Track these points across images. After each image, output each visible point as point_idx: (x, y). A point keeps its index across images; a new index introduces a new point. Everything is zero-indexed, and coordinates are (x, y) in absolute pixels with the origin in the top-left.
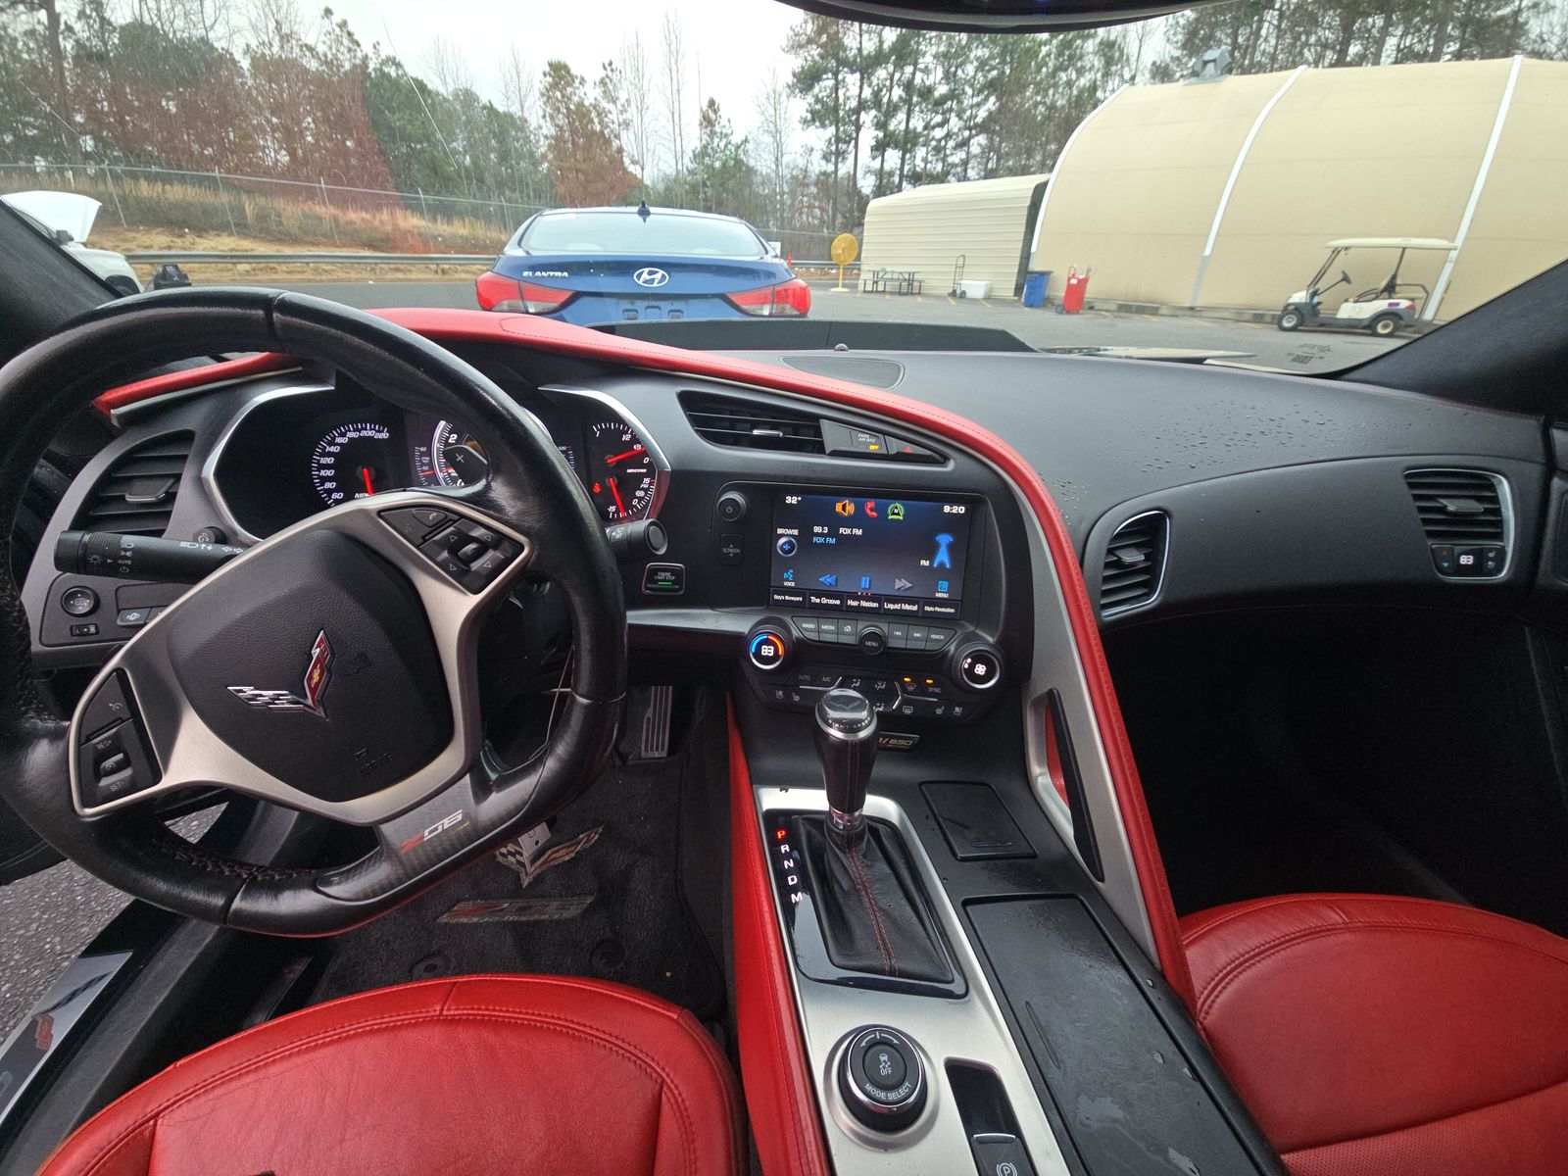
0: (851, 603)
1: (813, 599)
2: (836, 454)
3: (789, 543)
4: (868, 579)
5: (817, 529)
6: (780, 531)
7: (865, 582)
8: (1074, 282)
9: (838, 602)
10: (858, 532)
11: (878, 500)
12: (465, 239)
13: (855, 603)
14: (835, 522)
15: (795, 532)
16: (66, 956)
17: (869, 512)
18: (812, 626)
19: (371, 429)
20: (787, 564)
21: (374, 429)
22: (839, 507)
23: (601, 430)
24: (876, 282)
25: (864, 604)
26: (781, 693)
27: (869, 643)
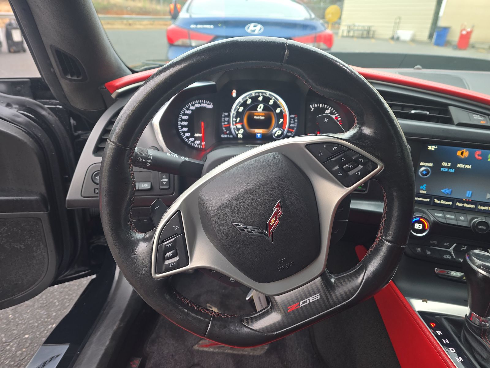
0: (458, 204)
1: (436, 201)
2: (460, 125)
3: (426, 170)
4: (471, 192)
5: (444, 164)
6: (422, 164)
7: (468, 194)
8: (464, 32)
9: (451, 203)
10: (469, 167)
11: (482, 150)
12: (141, 9)
13: (461, 205)
14: (455, 160)
15: (431, 165)
16: (8, 344)
17: (477, 156)
18: (441, 215)
19: (205, 103)
20: (422, 181)
21: (207, 103)
22: (459, 153)
23: (314, 108)
24: (349, 32)
25: (466, 205)
26: (419, 249)
27: (481, 227)
